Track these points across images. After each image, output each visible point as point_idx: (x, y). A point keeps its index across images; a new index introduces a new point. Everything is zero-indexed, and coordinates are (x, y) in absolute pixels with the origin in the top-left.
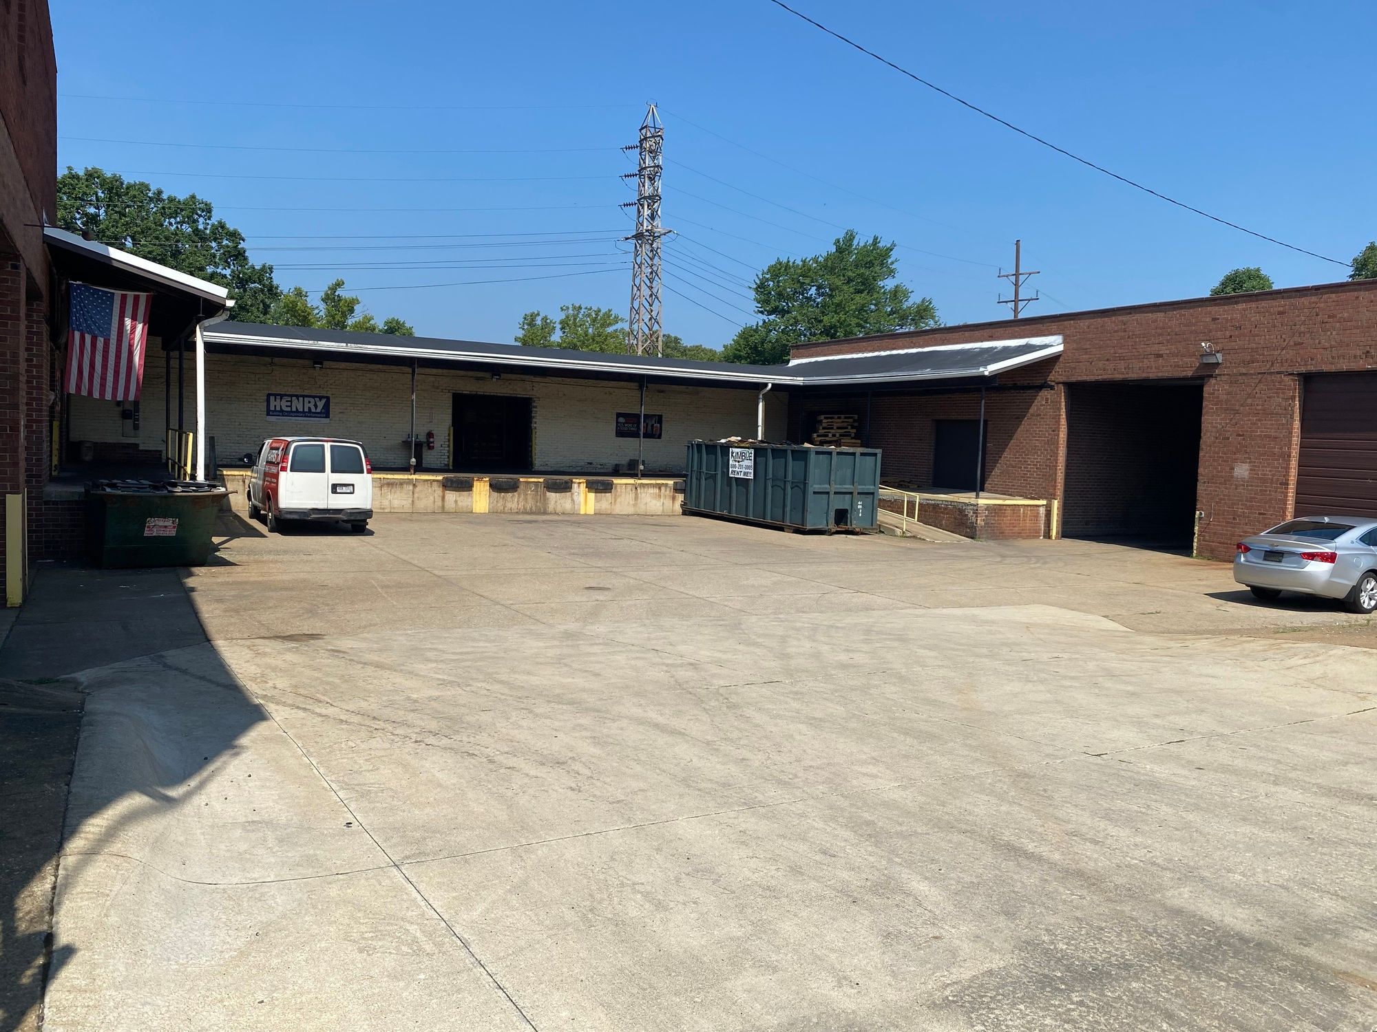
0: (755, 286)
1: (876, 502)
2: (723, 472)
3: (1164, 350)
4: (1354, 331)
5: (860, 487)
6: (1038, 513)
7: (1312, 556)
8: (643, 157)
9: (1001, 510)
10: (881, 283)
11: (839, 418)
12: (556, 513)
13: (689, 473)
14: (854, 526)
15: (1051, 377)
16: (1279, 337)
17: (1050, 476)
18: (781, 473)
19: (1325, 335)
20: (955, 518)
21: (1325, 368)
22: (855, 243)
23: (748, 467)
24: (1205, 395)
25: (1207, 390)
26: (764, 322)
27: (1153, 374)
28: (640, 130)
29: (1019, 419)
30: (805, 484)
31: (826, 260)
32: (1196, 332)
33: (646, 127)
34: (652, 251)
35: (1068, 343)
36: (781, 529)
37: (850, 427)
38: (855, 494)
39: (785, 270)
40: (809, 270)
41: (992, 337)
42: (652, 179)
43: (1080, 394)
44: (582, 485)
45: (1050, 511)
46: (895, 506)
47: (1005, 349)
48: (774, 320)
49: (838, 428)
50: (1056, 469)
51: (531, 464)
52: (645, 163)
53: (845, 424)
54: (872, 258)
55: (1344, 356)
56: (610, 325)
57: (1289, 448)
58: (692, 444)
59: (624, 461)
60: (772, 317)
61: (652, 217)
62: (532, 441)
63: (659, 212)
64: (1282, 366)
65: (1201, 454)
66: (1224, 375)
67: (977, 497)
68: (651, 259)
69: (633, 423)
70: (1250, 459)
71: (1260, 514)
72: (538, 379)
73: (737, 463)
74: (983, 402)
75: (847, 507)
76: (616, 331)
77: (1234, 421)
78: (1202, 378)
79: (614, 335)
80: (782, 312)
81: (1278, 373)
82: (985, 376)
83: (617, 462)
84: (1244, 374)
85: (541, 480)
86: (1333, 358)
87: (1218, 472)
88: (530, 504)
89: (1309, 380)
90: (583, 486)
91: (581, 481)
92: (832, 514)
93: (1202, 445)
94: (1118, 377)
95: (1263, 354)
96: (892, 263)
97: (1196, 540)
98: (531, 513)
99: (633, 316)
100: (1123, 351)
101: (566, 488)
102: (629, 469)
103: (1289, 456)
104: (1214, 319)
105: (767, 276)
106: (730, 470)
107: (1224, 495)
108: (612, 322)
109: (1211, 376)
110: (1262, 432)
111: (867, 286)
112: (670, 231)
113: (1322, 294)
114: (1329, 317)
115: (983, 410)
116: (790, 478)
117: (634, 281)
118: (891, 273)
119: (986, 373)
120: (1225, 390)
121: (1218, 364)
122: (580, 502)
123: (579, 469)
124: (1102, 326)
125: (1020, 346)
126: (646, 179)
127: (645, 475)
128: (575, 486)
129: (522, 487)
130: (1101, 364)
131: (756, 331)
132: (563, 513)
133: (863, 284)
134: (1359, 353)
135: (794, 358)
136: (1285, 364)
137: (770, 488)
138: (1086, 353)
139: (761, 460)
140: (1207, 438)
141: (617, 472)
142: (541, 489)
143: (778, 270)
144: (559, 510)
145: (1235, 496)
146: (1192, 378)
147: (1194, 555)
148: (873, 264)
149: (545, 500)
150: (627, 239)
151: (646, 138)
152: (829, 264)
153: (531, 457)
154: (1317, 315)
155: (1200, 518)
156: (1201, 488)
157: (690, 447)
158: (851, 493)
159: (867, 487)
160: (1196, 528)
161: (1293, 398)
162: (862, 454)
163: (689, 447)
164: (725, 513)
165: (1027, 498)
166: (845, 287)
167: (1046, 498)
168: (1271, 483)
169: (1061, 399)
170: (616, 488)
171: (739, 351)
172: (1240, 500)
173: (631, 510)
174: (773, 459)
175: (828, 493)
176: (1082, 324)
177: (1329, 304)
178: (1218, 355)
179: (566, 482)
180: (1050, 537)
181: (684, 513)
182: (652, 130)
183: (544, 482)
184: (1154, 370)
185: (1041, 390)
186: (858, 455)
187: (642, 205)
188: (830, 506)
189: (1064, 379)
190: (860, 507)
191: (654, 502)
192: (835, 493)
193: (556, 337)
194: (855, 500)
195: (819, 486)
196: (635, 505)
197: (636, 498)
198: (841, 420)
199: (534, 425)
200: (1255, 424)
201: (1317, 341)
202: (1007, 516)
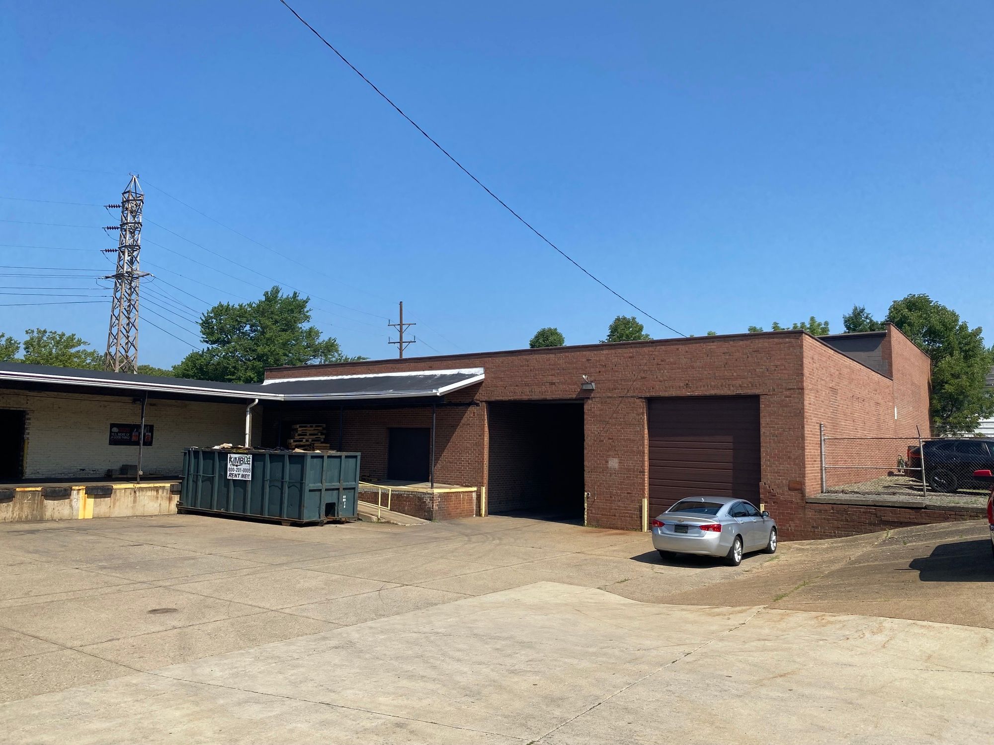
0: (201, 322)
1: (357, 495)
2: (220, 475)
3: (555, 380)
4: (678, 371)
5: (344, 484)
6: (472, 497)
7: (707, 528)
8: (125, 215)
9: (448, 496)
10: (300, 325)
11: (311, 427)
12: (53, 520)
13: (186, 477)
14: (340, 517)
15: (477, 397)
16: (631, 373)
17: (479, 469)
18: (279, 475)
19: (660, 372)
20: (415, 505)
21: (662, 394)
22: (280, 295)
23: (245, 470)
24: (586, 411)
25: (586, 407)
26: (208, 348)
27: (549, 397)
28: (123, 194)
29: (454, 427)
30: (301, 484)
31: (258, 306)
32: (577, 369)
33: (128, 192)
34: (130, 289)
35: (487, 373)
36: (278, 523)
37: (319, 434)
38: (341, 490)
39: (226, 311)
40: (246, 312)
41: (431, 367)
42: (132, 233)
43: (498, 410)
44: (81, 491)
45: (480, 495)
46: (372, 498)
47: (443, 377)
48: (217, 348)
49: (310, 435)
50: (483, 464)
51: (22, 473)
52: (126, 220)
53: (316, 432)
54: (293, 307)
55: (673, 387)
56: (73, 346)
57: (643, 447)
58: (189, 451)
59: (116, 466)
60: (215, 346)
61: (131, 262)
62: (23, 451)
63: (138, 259)
64: (634, 392)
65: (585, 452)
66: (597, 397)
67: (432, 487)
68: (129, 295)
69: (126, 433)
70: (618, 455)
71: (628, 493)
72: (31, 393)
73: (235, 467)
74: (435, 415)
75: (335, 501)
76: (78, 352)
77: (605, 429)
78: (583, 399)
79: (77, 355)
80: (224, 343)
81: (632, 397)
82: (437, 396)
83: (110, 468)
84: (611, 397)
85: (39, 489)
86: (666, 387)
87: (598, 464)
88: (26, 512)
89: (651, 401)
90: (83, 493)
91: (81, 488)
92: (323, 508)
93: (586, 446)
94: (525, 398)
95: (621, 384)
96: (307, 312)
97: (586, 513)
98: (27, 521)
99: (111, 341)
100: (527, 380)
101: (65, 495)
102: (122, 473)
103: (644, 453)
104: (588, 360)
105: (211, 315)
106: (228, 473)
107: (603, 481)
108: (76, 344)
109: (588, 398)
110: (625, 436)
111: (289, 326)
112: (148, 274)
113: (656, 346)
114: (662, 361)
115: (434, 421)
116: (287, 478)
117: (113, 311)
118: (307, 318)
119: (438, 394)
120: (599, 408)
121: (593, 390)
122: (78, 508)
123: (71, 476)
124: (512, 362)
125: (453, 375)
126: (128, 232)
127: (144, 479)
128: (74, 493)
129: (18, 496)
130: (512, 388)
131: (202, 356)
132: (61, 520)
133: (286, 325)
134: (682, 385)
135: (268, 378)
136: (636, 391)
137: (268, 487)
138: (502, 381)
139: (259, 464)
140: (588, 441)
141: (110, 476)
142: (38, 498)
143: (220, 311)
144: (57, 516)
145: (610, 481)
146: (576, 399)
147: (586, 524)
148: (293, 311)
149: (42, 507)
150: (107, 277)
151: (128, 201)
152: (261, 309)
153: (22, 466)
154: (654, 359)
155: (588, 498)
156: (587, 476)
157: (187, 453)
158: (338, 489)
159: (350, 483)
160: (586, 505)
161: (643, 414)
162: (347, 457)
163: (185, 453)
164: (222, 510)
165: (462, 486)
166: (274, 327)
167: (476, 486)
168: (634, 472)
169: (484, 412)
170: (115, 492)
171: (187, 371)
172: (613, 484)
173: (129, 513)
174: (271, 463)
175: (320, 490)
176: (497, 360)
177: (661, 353)
178: (593, 384)
179: (65, 490)
180: (480, 515)
181: (180, 512)
182: (134, 195)
183: (41, 491)
184: (549, 393)
185: (469, 406)
186: (343, 457)
187: (124, 253)
188: (322, 501)
189: (487, 399)
190: (344, 500)
191: (151, 504)
192: (326, 490)
193: (20, 355)
194: (341, 495)
195: (313, 485)
196: (133, 508)
197: (135, 501)
198: (313, 429)
199: (26, 436)
200: (620, 431)
201: (655, 377)
202: (453, 501)
